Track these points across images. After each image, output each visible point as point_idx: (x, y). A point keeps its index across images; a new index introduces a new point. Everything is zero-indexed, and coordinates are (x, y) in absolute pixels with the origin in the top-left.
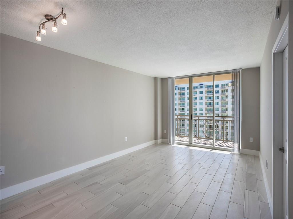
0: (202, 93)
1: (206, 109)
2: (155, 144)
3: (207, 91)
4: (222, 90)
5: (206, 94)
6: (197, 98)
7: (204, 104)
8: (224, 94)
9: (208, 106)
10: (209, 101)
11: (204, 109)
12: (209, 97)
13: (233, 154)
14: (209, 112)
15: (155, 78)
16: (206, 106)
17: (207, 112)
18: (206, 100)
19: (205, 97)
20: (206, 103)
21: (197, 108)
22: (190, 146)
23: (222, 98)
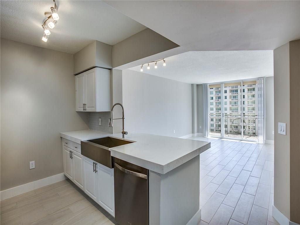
0: (226, 93)
1: (231, 109)
2: (193, 136)
3: (232, 90)
4: (248, 89)
5: (231, 93)
6: (220, 97)
7: (228, 103)
8: (250, 93)
9: (232, 106)
10: (233, 101)
11: (228, 109)
12: (234, 96)
13: (258, 144)
14: (233, 112)
15: (192, 84)
16: (231, 105)
17: (232, 112)
18: (231, 99)
19: (230, 96)
20: (231, 103)
21: (220, 108)
22: (221, 138)
23: (248, 97)
